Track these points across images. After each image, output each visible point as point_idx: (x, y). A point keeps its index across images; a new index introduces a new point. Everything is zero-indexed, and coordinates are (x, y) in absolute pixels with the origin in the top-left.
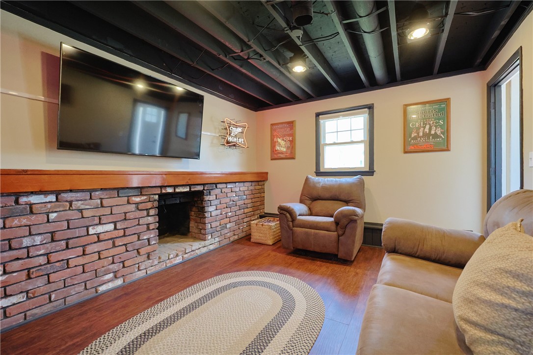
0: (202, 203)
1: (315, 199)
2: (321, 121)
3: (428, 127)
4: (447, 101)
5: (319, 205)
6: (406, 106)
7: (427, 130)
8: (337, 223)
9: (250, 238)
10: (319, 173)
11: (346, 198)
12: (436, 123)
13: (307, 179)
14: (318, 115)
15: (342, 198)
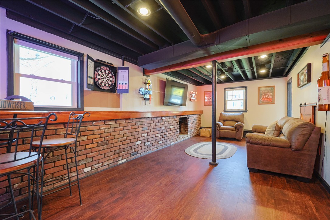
0: (186, 122)
1: (225, 121)
2: (226, 91)
3: (267, 95)
4: (274, 87)
5: (227, 123)
6: (259, 88)
7: (267, 96)
8: (236, 128)
9: (200, 135)
10: (225, 111)
11: (237, 120)
12: (270, 94)
13: (221, 114)
14: (225, 89)
15: (236, 120)
